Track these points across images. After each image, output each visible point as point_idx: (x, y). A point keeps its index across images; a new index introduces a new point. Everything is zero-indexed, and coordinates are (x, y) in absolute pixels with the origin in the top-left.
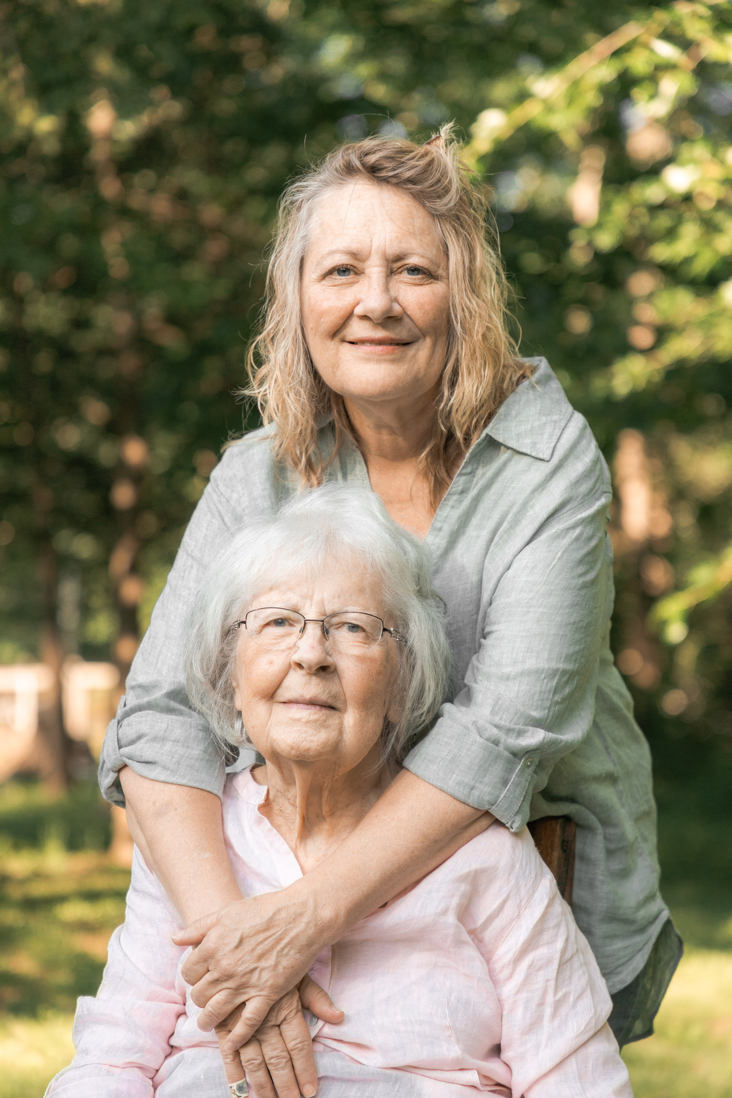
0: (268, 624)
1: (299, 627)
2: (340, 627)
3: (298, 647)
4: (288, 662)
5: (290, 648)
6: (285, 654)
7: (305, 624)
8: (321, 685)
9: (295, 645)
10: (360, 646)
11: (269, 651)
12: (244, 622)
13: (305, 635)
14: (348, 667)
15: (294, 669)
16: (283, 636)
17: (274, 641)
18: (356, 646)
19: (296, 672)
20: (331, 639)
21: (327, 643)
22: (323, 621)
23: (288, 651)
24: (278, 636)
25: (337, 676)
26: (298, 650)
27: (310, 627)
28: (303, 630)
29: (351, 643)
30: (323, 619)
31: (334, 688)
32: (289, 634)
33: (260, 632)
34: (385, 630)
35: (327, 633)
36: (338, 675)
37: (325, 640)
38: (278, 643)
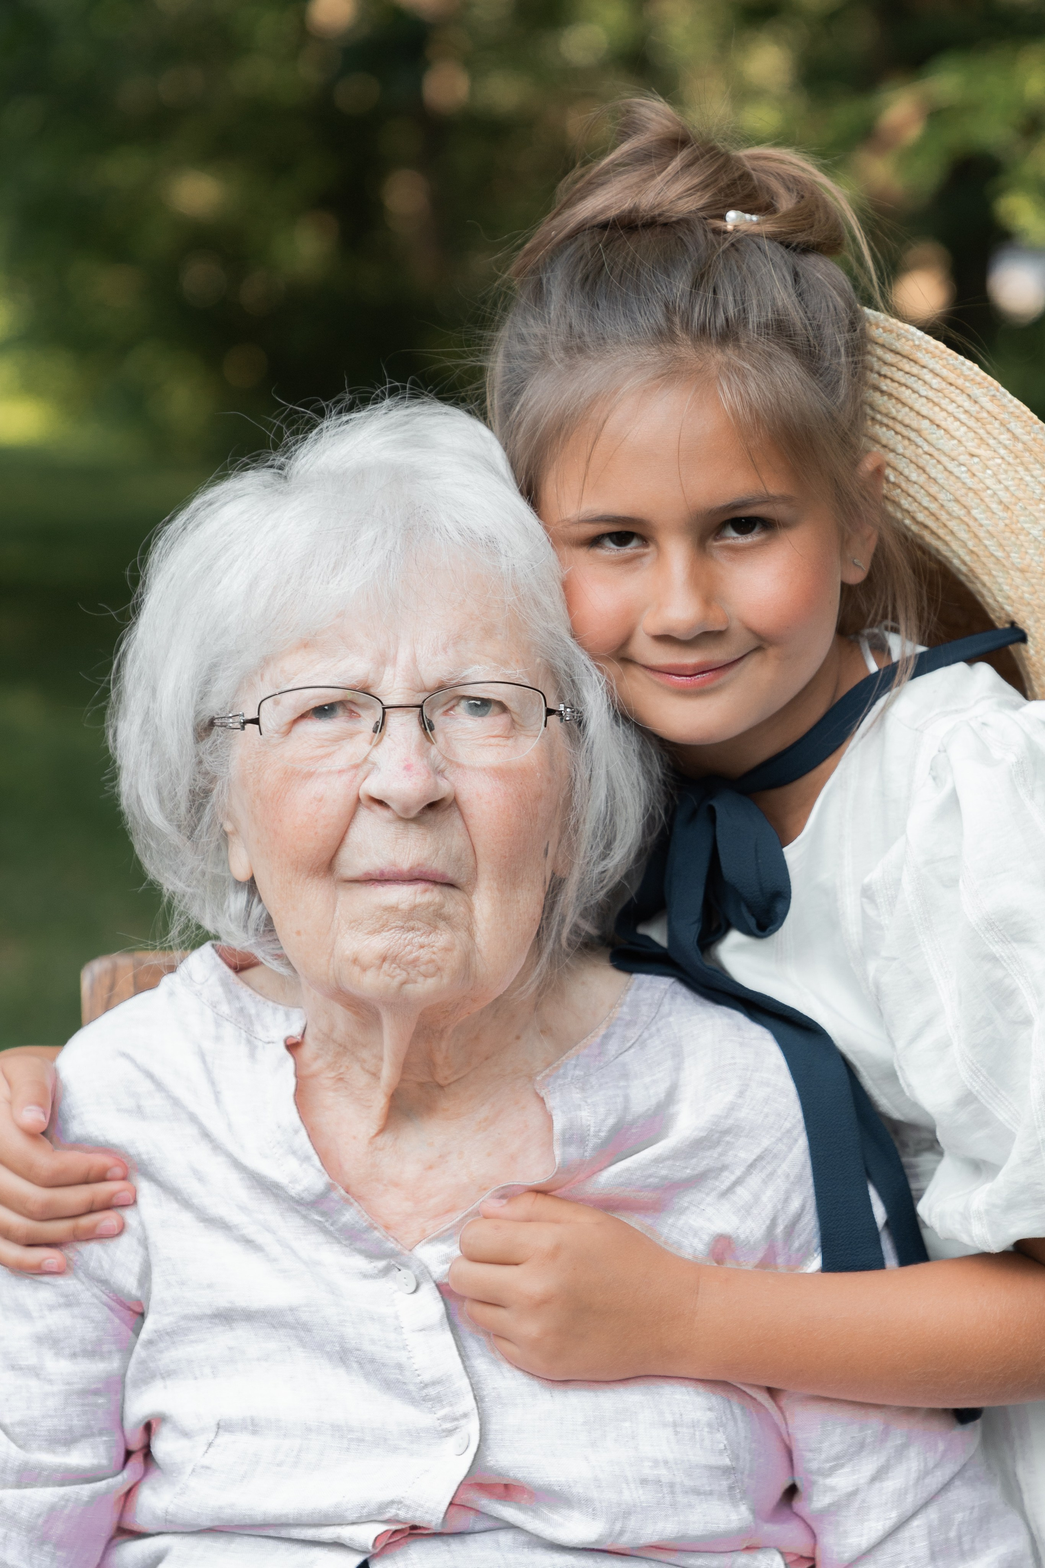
0: (303, 716)
1: (369, 719)
2: (451, 709)
3: (374, 764)
4: (355, 793)
5: (356, 767)
6: (345, 778)
7: (384, 714)
8: (429, 839)
9: (366, 759)
10: (498, 745)
11: (309, 775)
12: (256, 721)
13: (385, 738)
14: (478, 795)
15: (368, 808)
16: (338, 740)
17: (320, 752)
18: (490, 745)
19: (372, 811)
20: (440, 738)
21: (434, 751)
22: (421, 706)
23: (353, 772)
24: (326, 740)
25: (457, 814)
26: (373, 769)
27: (395, 720)
28: (380, 727)
29: (481, 741)
30: (420, 703)
31: (456, 841)
32: (351, 735)
33: (288, 732)
34: (550, 712)
35: (432, 729)
36: (460, 809)
37: (428, 744)
38: (328, 755)
